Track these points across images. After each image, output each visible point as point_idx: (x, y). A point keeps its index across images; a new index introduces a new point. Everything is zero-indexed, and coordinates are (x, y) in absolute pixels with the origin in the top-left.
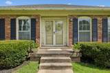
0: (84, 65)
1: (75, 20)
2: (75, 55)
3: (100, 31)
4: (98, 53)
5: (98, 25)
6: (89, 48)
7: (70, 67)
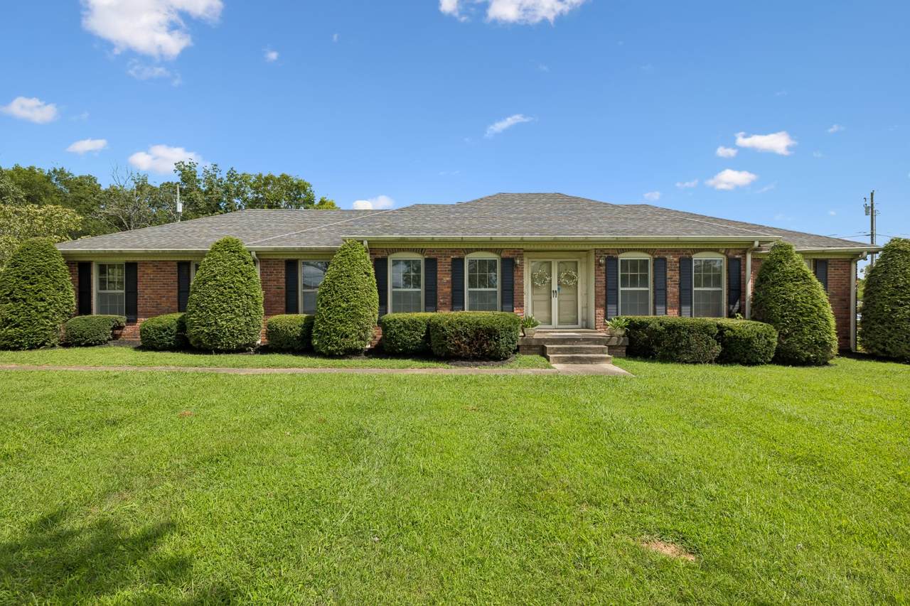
0: (630, 360)
1: (611, 261)
2: (614, 342)
3: (673, 290)
4: (660, 333)
5: (669, 274)
6: (642, 326)
7: (608, 358)
